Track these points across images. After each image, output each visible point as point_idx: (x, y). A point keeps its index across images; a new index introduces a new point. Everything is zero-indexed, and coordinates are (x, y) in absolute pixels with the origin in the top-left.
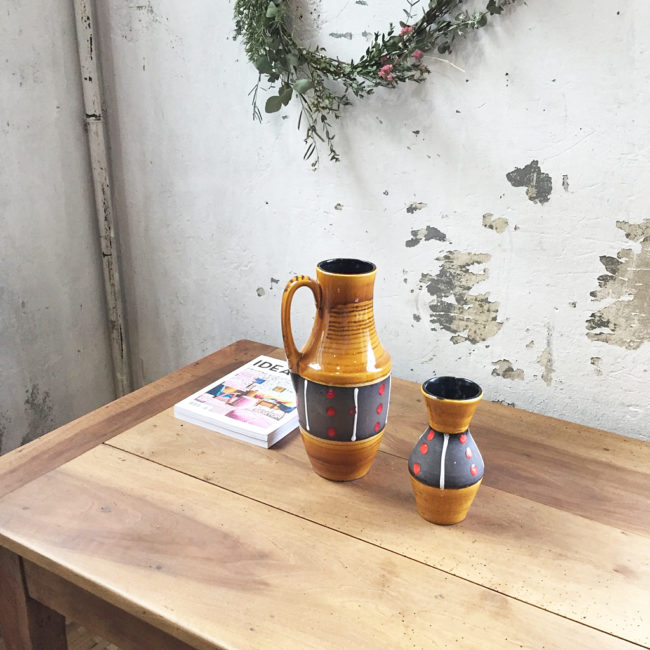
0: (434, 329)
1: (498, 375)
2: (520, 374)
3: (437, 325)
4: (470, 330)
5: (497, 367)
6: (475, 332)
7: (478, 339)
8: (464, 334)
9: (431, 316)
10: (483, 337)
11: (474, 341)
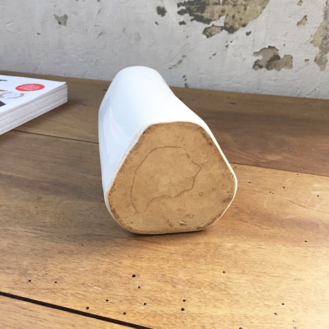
0: (182, 23)
1: (261, 67)
2: (288, 62)
3: (186, 17)
4: (227, 15)
5: (260, 57)
6: (233, 17)
7: (237, 26)
8: (220, 22)
9: (179, 5)
10: (243, 22)
11: (231, 30)
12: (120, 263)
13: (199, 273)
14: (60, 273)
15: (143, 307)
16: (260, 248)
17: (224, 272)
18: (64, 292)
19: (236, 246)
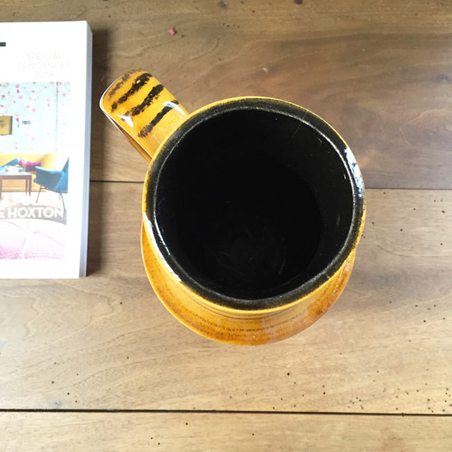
12: (276, 365)
13: (326, 359)
14: (244, 385)
15: (303, 398)
16: (360, 320)
17: (341, 354)
18: (255, 400)
19: (345, 323)
